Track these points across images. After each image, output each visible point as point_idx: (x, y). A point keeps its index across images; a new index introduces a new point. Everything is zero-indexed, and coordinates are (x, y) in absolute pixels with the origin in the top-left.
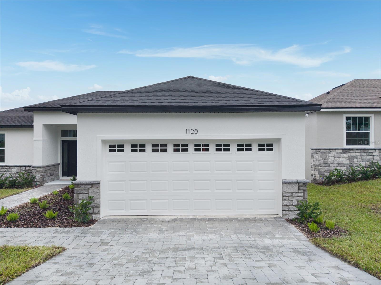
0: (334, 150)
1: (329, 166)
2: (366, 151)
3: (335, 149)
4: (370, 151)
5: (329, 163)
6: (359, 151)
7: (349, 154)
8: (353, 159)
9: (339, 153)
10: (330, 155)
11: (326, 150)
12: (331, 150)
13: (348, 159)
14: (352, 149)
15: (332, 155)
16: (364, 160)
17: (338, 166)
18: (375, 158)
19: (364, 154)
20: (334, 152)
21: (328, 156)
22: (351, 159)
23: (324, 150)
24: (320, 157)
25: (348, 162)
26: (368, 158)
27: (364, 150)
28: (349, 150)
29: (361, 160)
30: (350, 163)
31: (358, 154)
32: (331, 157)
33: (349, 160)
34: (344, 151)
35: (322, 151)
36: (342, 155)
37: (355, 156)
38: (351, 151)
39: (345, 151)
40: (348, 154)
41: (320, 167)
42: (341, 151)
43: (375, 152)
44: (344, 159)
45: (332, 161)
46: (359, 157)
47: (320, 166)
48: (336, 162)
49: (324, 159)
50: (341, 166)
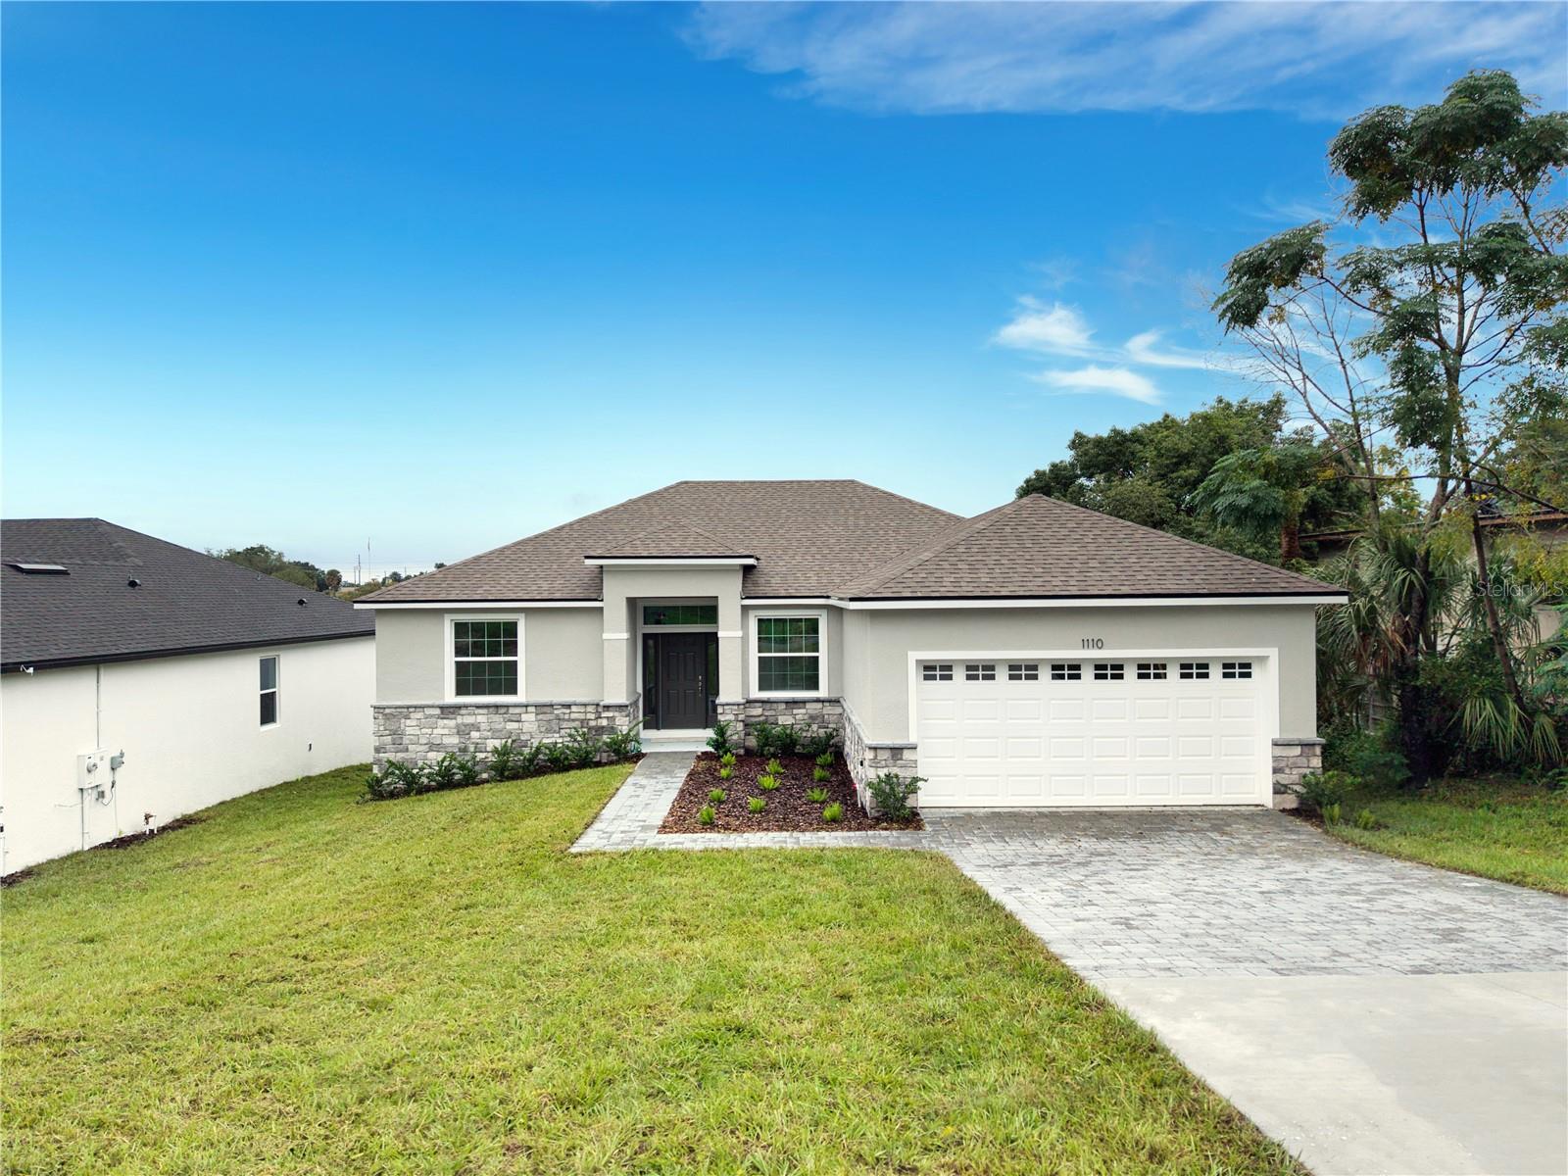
1: (407, 750)
2: (503, 710)
3: (423, 707)
4: (511, 710)
6: (485, 711)
7: (459, 720)
8: (467, 732)
9: (432, 716)
10: (408, 722)
11: (399, 710)
12: (411, 710)
13: (455, 731)
14: (466, 706)
15: (414, 723)
16: (497, 734)
17: (431, 750)
18: (526, 727)
19: (497, 718)
20: (420, 715)
21: (402, 726)
22: (462, 731)
23: (393, 710)
25: (455, 740)
26: (508, 727)
27: (497, 707)
28: (459, 707)
29: (489, 733)
30: (460, 743)
31: (480, 719)
32: (410, 727)
33: (458, 733)
34: (446, 711)
35: (387, 711)
36: (441, 722)
37: (473, 725)
38: (463, 711)
39: (448, 711)
40: (455, 719)
41: (381, 755)
42: (438, 711)
43: (527, 713)
44: (446, 731)
45: (415, 738)
46: (483, 727)
47: (383, 750)
48: (423, 741)
49: (394, 733)
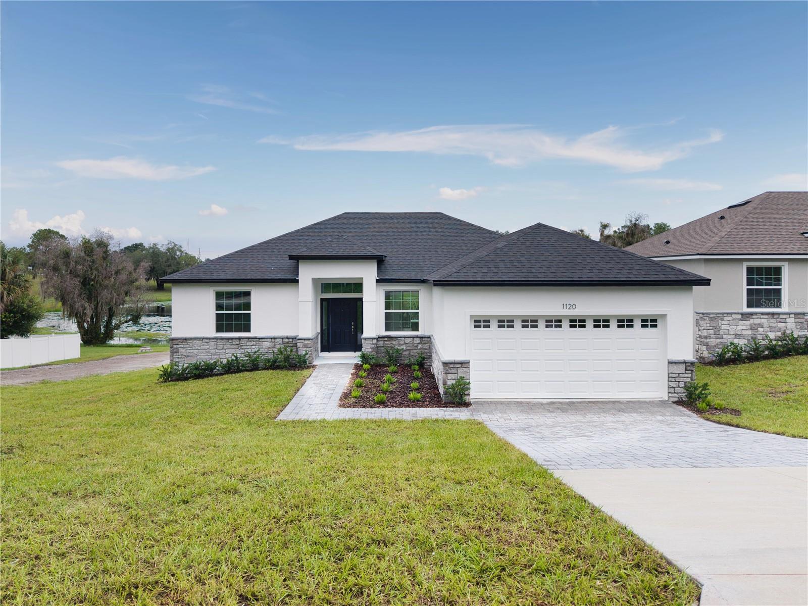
0: (729, 315)
1: (722, 338)
2: (776, 316)
3: (731, 314)
4: (781, 316)
5: (722, 333)
6: (766, 316)
7: (752, 321)
8: (756, 328)
9: (736, 319)
10: (723, 322)
11: (718, 315)
12: (725, 315)
13: (749, 327)
14: (756, 314)
15: (726, 322)
16: (773, 329)
17: (736, 338)
18: (789, 326)
19: (773, 321)
20: (730, 318)
21: (720, 324)
22: (753, 328)
23: (715, 315)
24: (708, 325)
25: (749, 332)
26: (779, 326)
27: (773, 314)
28: (752, 314)
29: (768, 329)
30: (752, 334)
31: (763, 321)
32: (724, 325)
33: (751, 329)
35: (711, 316)
36: (741, 322)
37: (759, 324)
38: (754, 316)
39: (745, 316)
40: (749, 321)
41: (708, 340)
42: (740, 316)
44: (744, 328)
45: (727, 331)
46: (765, 325)
47: (709, 338)
49: (715, 328)
50: (739, 339)
